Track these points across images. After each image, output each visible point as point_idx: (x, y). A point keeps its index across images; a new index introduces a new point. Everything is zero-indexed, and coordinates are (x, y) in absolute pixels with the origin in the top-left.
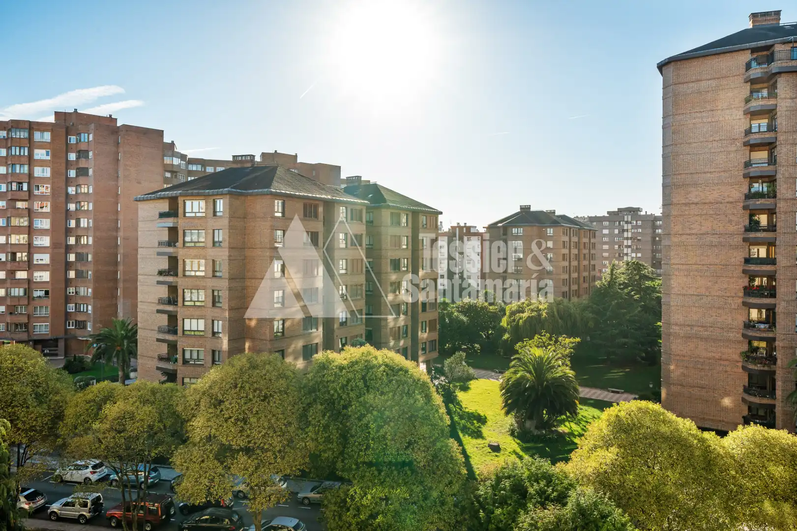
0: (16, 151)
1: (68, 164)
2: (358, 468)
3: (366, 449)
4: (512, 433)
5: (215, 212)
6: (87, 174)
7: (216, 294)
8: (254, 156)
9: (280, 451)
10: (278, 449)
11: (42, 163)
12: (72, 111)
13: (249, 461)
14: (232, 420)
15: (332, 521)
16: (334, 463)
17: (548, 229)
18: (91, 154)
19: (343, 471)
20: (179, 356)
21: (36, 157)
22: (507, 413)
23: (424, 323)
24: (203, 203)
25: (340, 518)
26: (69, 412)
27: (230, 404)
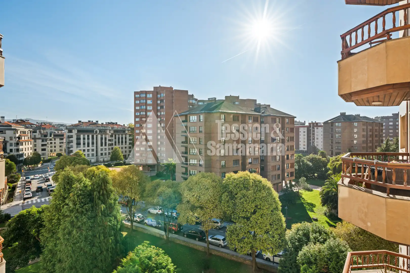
0: (142, 101)
1: (157, 105)
2: (239, 218)
3: (242, 212)
4: (325, 214)
5: (200, 120)
6: (163, 108)
7: (200, 150)
8: (216, 98)
9: (212, 209)
10: (211, 208)
11: (150, 105)
12: (159, 86)
13: (201, 212)
14: (195, 196)
15: (228, 237)
16: (231, 216)
17: (355, 123)
18: (164, 101)
19: (233, 219)
20: (189, 173)
21: (148, 103)
22: (323, 205)
23: (288, 164)
24: (196, 117)
25: (231, 237)
26: (147, 189)
27: (194, 190)
